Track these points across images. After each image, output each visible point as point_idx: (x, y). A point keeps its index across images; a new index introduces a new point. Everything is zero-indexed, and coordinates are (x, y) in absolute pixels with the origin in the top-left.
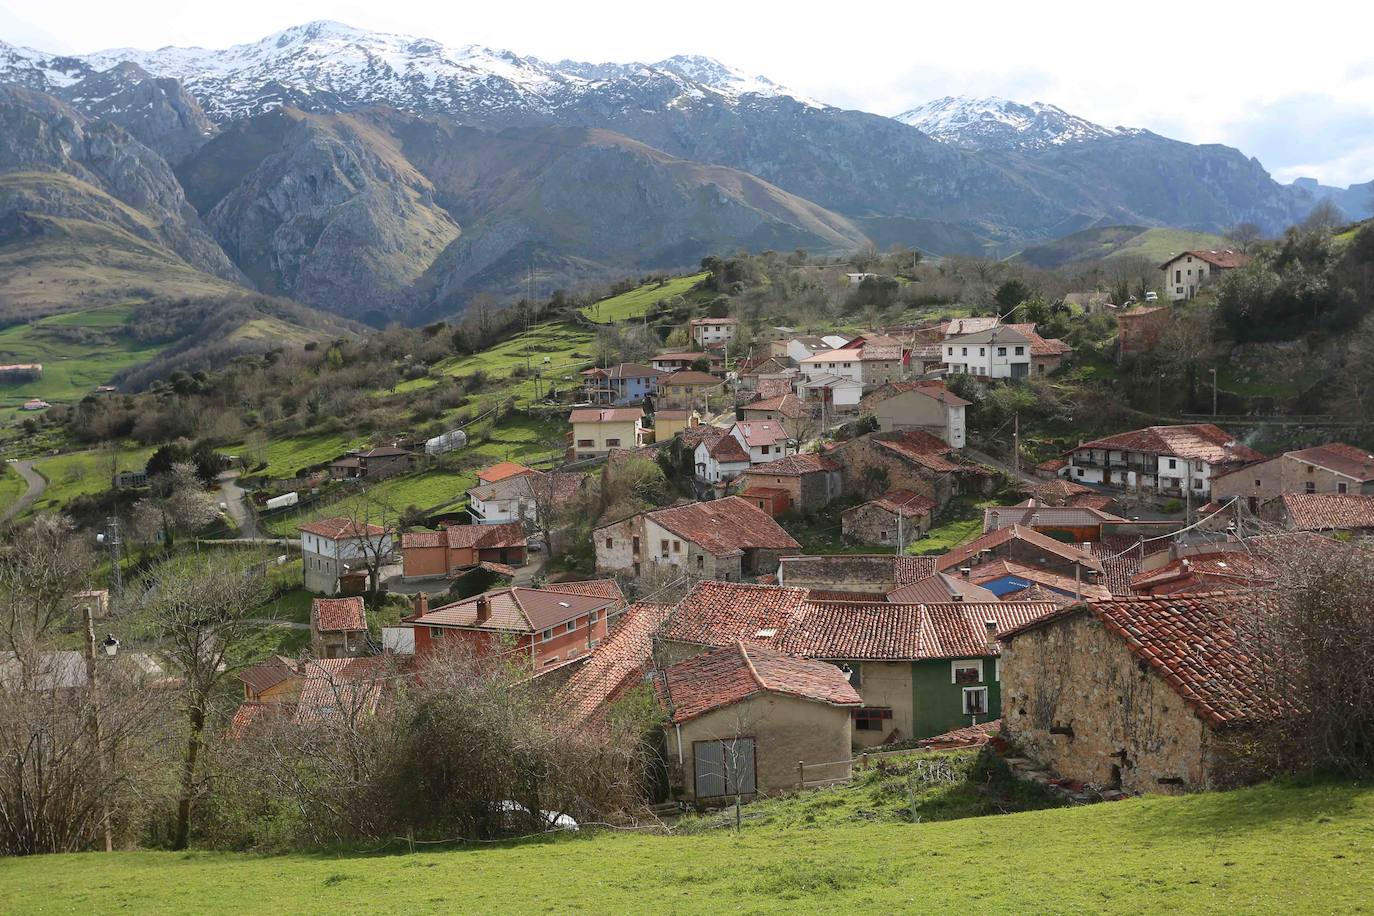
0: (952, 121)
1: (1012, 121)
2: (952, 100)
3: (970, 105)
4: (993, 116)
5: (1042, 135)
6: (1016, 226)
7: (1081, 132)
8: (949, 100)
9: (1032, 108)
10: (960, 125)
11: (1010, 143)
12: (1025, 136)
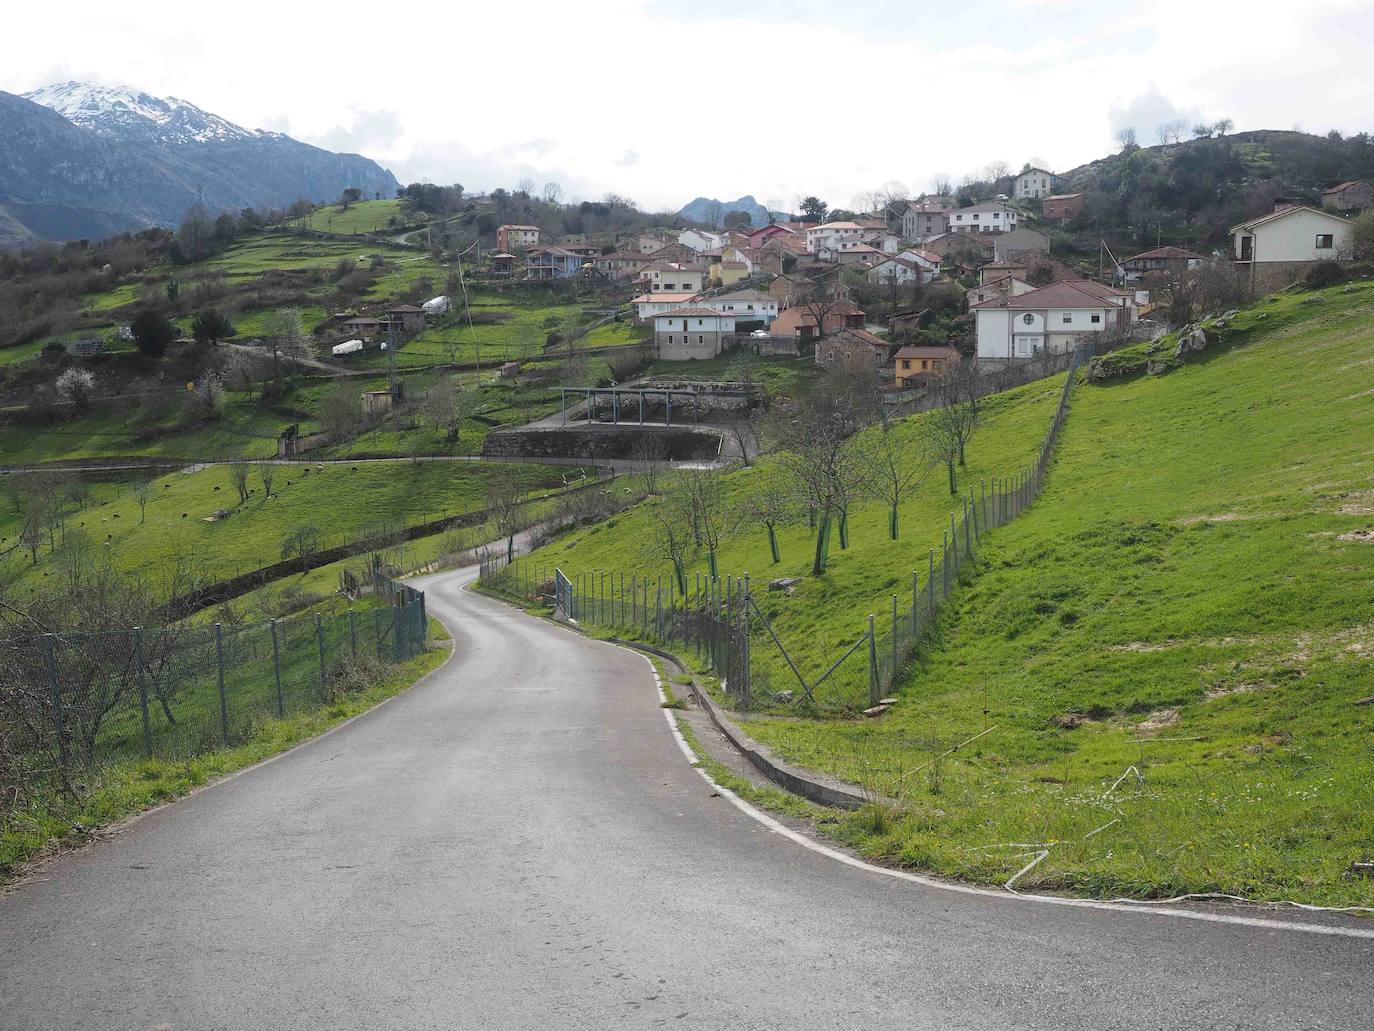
0: (81, 108)
1: (147, 112)
2: (78, 86)
3: (99, 92)
4: (126, 107)
5: (183, 130)
6: (172, 221)
7: (221, 131)
8: (74, 85)
9: (166, 102)
10: (90, 113)
11: (149, 134)
12: (165, 130)
